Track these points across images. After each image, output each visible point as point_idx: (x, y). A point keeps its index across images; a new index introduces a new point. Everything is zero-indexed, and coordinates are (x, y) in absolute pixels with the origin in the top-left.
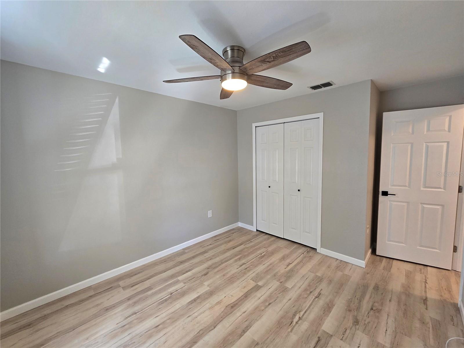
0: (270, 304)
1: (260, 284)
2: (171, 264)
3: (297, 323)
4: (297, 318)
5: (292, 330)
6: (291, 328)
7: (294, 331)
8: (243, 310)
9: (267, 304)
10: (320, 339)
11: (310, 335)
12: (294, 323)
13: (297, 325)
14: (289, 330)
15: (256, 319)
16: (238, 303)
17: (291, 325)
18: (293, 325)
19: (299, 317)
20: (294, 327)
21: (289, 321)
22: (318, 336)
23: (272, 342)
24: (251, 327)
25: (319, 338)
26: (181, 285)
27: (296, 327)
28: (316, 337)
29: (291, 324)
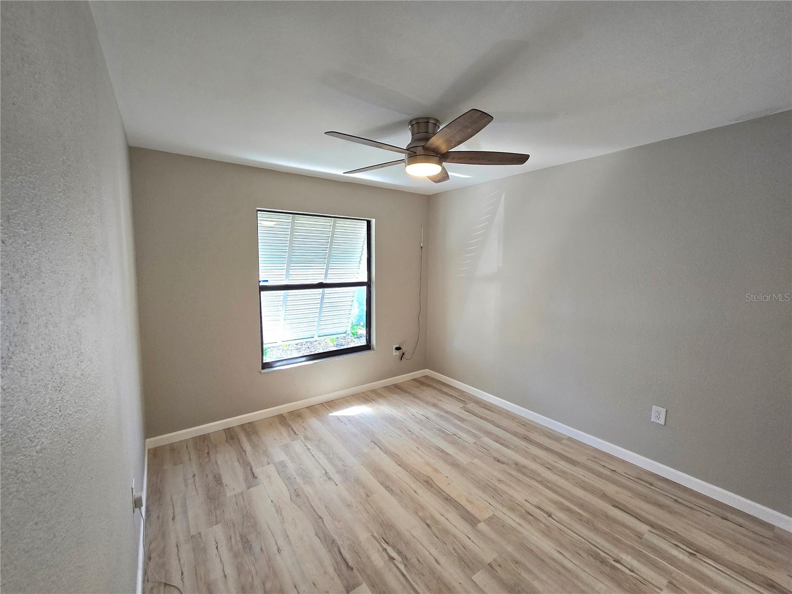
0: (428, 525)
1: (482, 526)
2: (522, 431)
3: (385, 550)
4: (394, 554)
5: (374, 537)
6: (377, 537)
7: (372, 539)
8: (420, 492)
9: (429, 522)
10: (350, 570)
11: (360, 558)
12: (385, 546)
13: (381, 549)
14: (375, 534)
15: (402, 502)
16: (434, 488)
17: (382, 540)
18: (382, 544)
19: (395, 559)
20: (379, 543)
21: (391, 540)
22: (355, 569)
23: (366, 509)
24: (392, 494)
25: (352, 569)
26: (471, 440)
27: (377, 544)
28: (354, 564)
29: (384, 540)
